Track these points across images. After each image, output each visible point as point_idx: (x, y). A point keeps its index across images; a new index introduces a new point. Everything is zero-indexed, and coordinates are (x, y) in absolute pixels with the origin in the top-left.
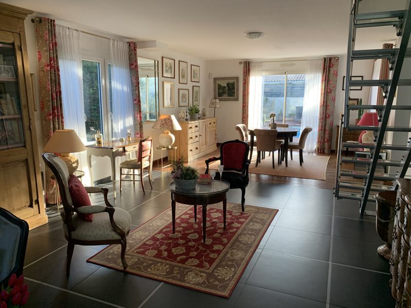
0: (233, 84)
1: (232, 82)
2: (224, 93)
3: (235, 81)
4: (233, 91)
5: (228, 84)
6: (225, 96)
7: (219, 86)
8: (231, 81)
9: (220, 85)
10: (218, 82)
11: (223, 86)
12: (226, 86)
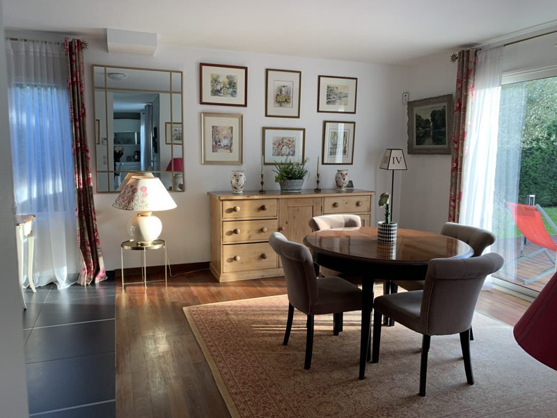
0: (442, 113)
1: (441, 109)
2: (426, 134)
3: (445, 104)
4: (443, 130)
5: (434, 114)
6: (429, 145)
7: (418, 118)
8: (439, 107)
9: (420, 117)
10: (416, 111)
11: (425, 119)
12: (430, 118)
